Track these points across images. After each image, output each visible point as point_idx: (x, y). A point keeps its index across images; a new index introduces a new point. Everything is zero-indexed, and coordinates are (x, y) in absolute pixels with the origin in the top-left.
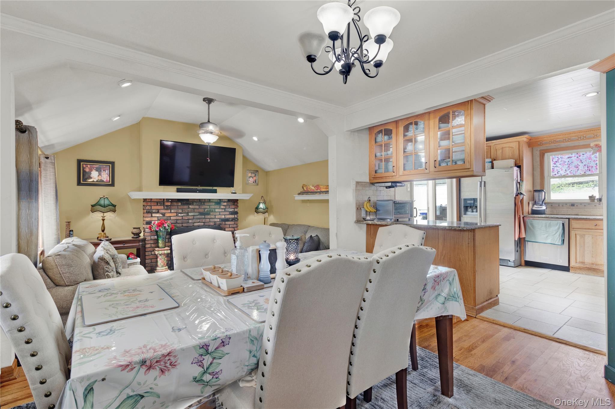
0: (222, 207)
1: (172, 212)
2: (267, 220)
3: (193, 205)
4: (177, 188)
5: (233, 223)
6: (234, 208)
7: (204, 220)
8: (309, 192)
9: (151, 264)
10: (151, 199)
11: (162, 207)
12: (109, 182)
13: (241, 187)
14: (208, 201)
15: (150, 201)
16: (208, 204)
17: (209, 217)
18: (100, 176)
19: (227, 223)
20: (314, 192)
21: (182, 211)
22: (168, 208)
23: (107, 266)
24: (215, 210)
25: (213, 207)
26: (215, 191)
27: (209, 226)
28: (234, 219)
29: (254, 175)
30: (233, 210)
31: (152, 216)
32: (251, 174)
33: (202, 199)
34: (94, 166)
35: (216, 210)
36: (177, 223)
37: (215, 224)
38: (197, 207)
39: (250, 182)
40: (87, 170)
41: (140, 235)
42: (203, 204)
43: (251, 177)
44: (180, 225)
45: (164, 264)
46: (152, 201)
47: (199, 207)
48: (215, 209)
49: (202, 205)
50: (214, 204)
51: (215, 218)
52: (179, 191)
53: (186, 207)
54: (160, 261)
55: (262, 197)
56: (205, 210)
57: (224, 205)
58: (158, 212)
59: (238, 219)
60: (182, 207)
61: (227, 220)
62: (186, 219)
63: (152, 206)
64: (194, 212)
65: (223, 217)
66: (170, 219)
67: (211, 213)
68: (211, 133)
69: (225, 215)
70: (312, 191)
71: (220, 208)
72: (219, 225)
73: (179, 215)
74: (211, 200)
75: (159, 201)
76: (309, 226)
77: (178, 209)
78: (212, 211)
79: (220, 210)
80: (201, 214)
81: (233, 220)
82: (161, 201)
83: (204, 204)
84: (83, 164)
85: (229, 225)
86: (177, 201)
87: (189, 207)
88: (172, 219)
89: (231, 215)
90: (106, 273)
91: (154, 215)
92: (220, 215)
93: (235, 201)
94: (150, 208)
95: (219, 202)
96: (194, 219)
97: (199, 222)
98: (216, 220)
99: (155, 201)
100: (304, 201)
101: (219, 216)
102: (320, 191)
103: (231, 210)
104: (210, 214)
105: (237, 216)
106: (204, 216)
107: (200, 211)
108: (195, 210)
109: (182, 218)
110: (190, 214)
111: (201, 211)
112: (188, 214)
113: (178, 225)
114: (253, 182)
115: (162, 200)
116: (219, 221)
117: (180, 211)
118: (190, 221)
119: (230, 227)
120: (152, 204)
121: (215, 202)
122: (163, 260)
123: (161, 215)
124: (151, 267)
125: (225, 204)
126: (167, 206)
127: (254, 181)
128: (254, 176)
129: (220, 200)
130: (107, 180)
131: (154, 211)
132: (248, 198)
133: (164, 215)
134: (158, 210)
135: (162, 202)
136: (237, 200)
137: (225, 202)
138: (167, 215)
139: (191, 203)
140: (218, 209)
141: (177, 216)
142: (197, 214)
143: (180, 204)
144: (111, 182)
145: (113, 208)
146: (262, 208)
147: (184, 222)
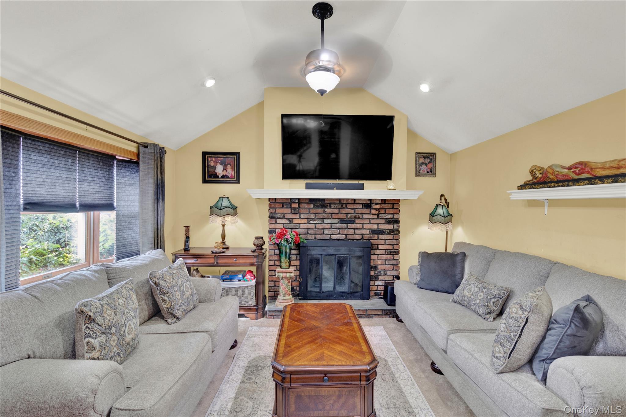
0: (373, 212)
1: (301, 217)
2: (452, 234)
3: (330, 207)
4: (306, 183)
5: (391, 237)
6: (393, 214)
7: (345, 231)
8: (551, 182)
9: (274, 288)
10: (275, 199)
11: (289, 210)
12: (234, 178)
13: (404, 179)
14: (353, 202)
15: (274, 201)
16: (353, 207)
17: (353, 226)
18: (225, 171)
19: (381, 236)
20: (569, 181)
21: (316, 216)
22: (295, 212)
23: (89, 326)
24: (362, 216)
25: (359, 211)
26: (362, 187)
27: (354, 239)
28: (393, 232)
29: (429, 160)
30: (391, 216)
31: (276, 223)
32: (423, 159)
33: (344, 199)
34: (219, 159)
35: (365, 216)
36: (308, 233)
37: (362, 238)
38: (336, 211)
39: (421, 171)
40: (212, 164)
41: (263, 247)
42: (344, 206)
43: (423, 163)
44: (312, 237)
45: (287, 292)
46: (276, 201)
47: (339, 211)
48: (362, 214)
49: (344, 208)
50: (361, 207)
51: (363, 228)
52: (308, 187)
53: (320, 210)
54: (282, 287)
55: (442, 195)
56: (347, 216)
57: (376, 209)
58: (284, 217)
59: (399, 232)
60: (315, 210)
61: (382, 232)
62: (321, 228)
63: (277, 209)
64: (332, 218)
65: (375, 227)
66: (299, 227)
67: (357, 221)
68: (327, 69)
69: (378, 224)
70: (561, 178)
71: (370, 213)
72: (369, 240)
73: (311, 222)
74: (357, 202)
75: (285, 201)
76: (555, 263)
77: (309, 213)
78: (359, 218)
79: (371, 217)
80: (342, 221)
81: (391, 232)
82: (287, 201)
83: (346, 206)
84: (208, 157)
85: (385, 240)
86: (308, 201)
87: (324, 211)
88: (301, 227)
89: (387, 224)
90: (87, 339)
91: (279, 221)
92: (370, 223)
93: (394, 202)
94: (274, 212)
95: (368, 204)
96: (331, 228)
97: (339, 234)
98: (364, 232)
99: (280, 201)
100: (532, 203)
101: (369, 226)
102: (589, 176)
103: (388, 217)
104: (355, 221)
105: (399, 227)
106: (345, 225)
107: (340, 218)
108: (333, 215)
109: (315, 227)
110: (326, 221)
111: (343, 216)
112: (323, 221)
113: (310, 237)
114: (428, 172)
115: (289, 201)
116: (368, 233)
117: (312, 216)
118: (326, 232)
119: (385, 244)
120: (277, 207)
121: (363, 204)
122: (285, 285)
123: (287, 222)
124: (275, 292)
125: (378, 207)
126: (294, 209)
127: (429, 170)
128: (429, 162)
129: (370, 200)
130: (232, 176)
131: (278, 216)
132: (416, 197)
133: (291, 221)
134: (284, 214)
135: (287, 203)
136: (399, 200)
137: (377, 204)
138: (295, 221)
139: (328, 206)
140: (367, 215)
141: (308, 223)
142: (336, 221)
143: (312, 206)
144: (235, 178)
145: (234, 210)
146: (442, 213)
147: (317, 233)
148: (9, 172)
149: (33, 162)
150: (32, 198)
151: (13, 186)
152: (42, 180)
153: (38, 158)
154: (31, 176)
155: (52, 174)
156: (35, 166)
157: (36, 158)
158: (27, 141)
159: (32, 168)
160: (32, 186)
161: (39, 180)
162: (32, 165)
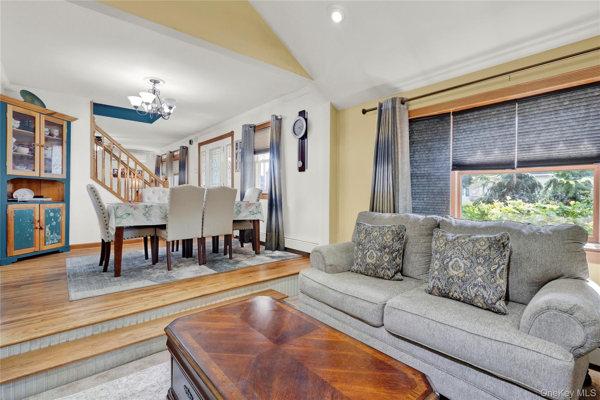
148: (439, 144)
149: (462, 131)
150: (461, 160)
151: (443, 154)
152: (470, 144)
153: (467, 127)
154: (460, 143)
155: (481, 137)
156: (464, 134)
157: (464, 128)
158: (457, 117)
159: (461, 137)
160: (461, 151)
161: (468, 144)
162: (460, 134)
